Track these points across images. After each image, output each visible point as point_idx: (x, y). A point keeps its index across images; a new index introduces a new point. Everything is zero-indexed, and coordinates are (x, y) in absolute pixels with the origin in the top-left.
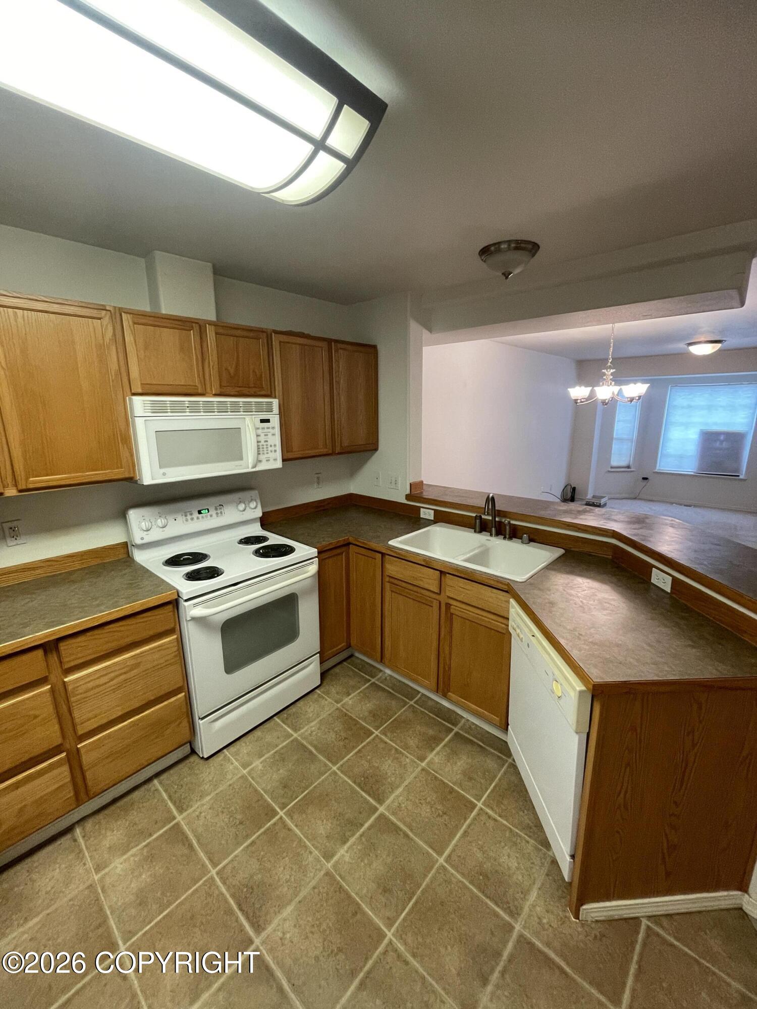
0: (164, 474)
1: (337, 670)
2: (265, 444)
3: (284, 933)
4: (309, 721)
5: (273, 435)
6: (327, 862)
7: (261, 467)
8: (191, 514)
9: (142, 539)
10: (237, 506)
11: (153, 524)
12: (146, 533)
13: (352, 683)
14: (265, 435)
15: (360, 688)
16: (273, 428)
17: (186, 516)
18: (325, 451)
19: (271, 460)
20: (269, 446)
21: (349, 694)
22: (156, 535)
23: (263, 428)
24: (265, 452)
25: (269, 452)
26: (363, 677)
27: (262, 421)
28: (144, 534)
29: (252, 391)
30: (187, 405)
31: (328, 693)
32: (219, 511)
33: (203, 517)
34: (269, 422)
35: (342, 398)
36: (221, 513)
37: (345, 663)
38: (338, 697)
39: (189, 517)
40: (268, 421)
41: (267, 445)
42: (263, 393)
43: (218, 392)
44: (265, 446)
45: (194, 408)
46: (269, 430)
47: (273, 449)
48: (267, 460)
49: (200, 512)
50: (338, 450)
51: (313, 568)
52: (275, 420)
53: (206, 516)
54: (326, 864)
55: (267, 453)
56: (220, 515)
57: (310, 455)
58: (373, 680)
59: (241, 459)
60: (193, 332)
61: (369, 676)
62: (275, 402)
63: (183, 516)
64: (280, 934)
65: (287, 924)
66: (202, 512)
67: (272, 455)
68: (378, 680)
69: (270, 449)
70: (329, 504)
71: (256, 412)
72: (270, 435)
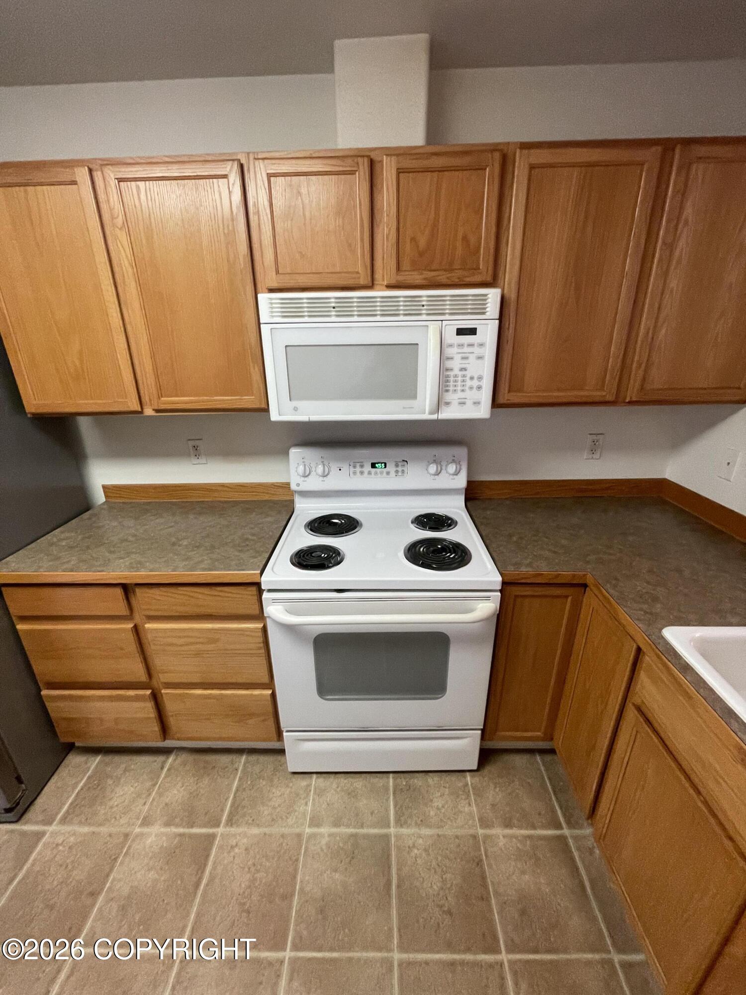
0: (296, 409)
1: (519, 761)
2: (460, 373)
4: (424, 822)
5: (480, 358)
7: (446, 414)
8: (362, 466)
9: (298, 485)
10: (428, 466)
11: (313, 469)
12: (303, 479)
13: (527, 803)
14: (463, 358)
15: (534, 827)
16: (481, 345)
17: (355, 467)
18: (597, 395)
19: (469, 403)
20: (468, 378)
21: (508, 824)
22: (314, 483)
23: (461, 346)
24: (459, 388)
25: (467, 388)
26: (553, 811)
27: (461, 332)
28: (300, 480)
29: (455, 276)
30: (333, 305)
31: (479, 793)
32: (400, 469)
33: (376, 473)
34: (475, 334)
35: (674, 283)
36: (403, 471)
37: (538, 758)
38: (491, 814)
39: (358, 469)
40: (472, 331)
41: (464, 376)
42: (478, 279)
43: (393, 282)
44: (460, 379)
45: (343, 310)
46: (470, 349)
47: (475, 383)
48: (460, 403)
49: (373, 466)
50: (632, 393)
51: (487, 607)
52: (488, 332)
53: (382, 473)
55: (463, 391)
56: (400, 474)
57: (560, 400)
58: (566, 831)
59: (414, 396)
60: (359, 174)
61: (564, 815)
62: (493, 296)
63: (351, 467)
66: (377, 465)
67: (471, 395)
68: (576, 838)
69: (469, 383)
70: (607, 489)
71: (451, 314)
72: (472, 358)
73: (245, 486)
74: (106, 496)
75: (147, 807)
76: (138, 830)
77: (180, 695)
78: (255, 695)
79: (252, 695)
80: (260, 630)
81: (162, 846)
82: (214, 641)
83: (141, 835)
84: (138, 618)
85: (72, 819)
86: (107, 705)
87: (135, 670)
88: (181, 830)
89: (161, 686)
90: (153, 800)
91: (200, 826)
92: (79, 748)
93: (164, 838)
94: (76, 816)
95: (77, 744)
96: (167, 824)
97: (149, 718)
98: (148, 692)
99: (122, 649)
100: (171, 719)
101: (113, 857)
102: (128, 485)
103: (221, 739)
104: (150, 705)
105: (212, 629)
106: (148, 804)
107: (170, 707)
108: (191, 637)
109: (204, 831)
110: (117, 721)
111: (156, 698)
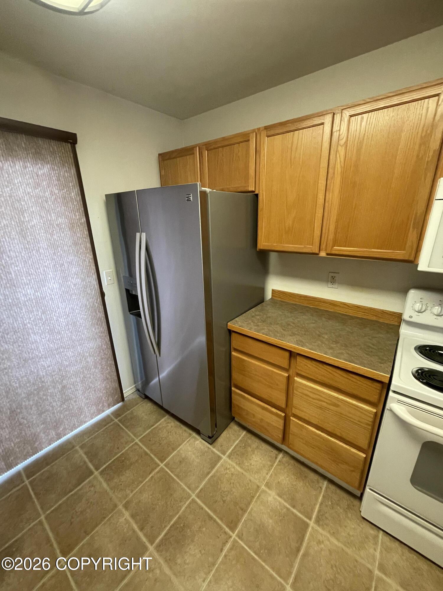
73: (359, 307)
74: (272, 296)
75: (268, 477)
76: (264, 487)
77: (301, 425)
78: (351, 451)
79: (350, 450)
80: (373, 414)
81: (276, 507)
82: (337, 406)
83: (265, 492)
84: (291, 372)
86: (259, 409)
87: (280, 398)
89: (290, 414)
90: (271, 474)
91: (299, 511)
92: (236, 421)
93: (278, 503)
95: (236, 419)
96: (279, 495)
97: (279, 429)
98: (283, 415)
99: (277, 385)
100: (290, 436)
101: (252, 495)
102: (286, 292)
103: (316, 464)
104: (282, 422)
105: (337, 398)
106: (269, 475)
107: (293, 429)
108: (321, 396)
109: (302, 516)
110: (262, 420)
111: (286, 420)
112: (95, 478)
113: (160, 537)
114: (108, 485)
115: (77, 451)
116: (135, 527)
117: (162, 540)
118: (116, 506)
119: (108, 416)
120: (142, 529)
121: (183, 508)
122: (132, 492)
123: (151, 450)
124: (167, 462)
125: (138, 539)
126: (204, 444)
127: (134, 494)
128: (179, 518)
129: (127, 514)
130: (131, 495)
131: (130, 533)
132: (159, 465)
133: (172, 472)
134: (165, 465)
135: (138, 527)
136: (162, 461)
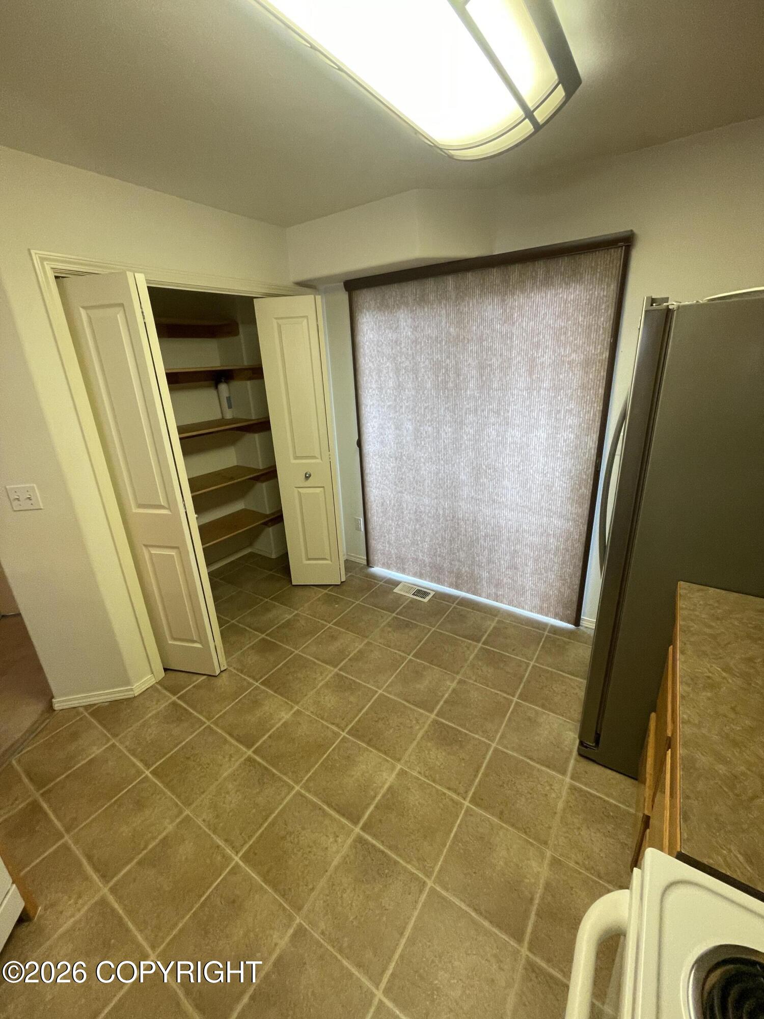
3: (336, 841)
6: (301, 923)
54: (302, 921)
64: (339, 840)
65: (334, 849)
75: (572, 864)
76: (549, 853)
81: (525, 877)
83: (542, 856)
85: (573, 794)
88: (537, 901)
90: (580, 873)
91: (535, 926)
93: (533, 881)
94: (576, 798)
96: (547, 886)
101: (528, 830)
106: (577, 867)
109: (529, 930)
112: (476, 646)
113: (444, 721)
114: (473, 659)
115: (493, 620)
116: (446, 696)
117: (443, 724)
118: (458, 673)
119: (546, 625)
120: (445, 702)
121: (477, 736)
122: (476, 681)
123: (528, 681)
124: (521, 703)
125: (437, 702)
126: (574, 744)
127: (473, 684)
128: (466, 734)
129: (454, 685)
130: (471, 681)
131: (440, 694)
132: (513, 696)
133: (512, 712)
134: (517, 703)
135: (447, 699)
136: (520, 697)
